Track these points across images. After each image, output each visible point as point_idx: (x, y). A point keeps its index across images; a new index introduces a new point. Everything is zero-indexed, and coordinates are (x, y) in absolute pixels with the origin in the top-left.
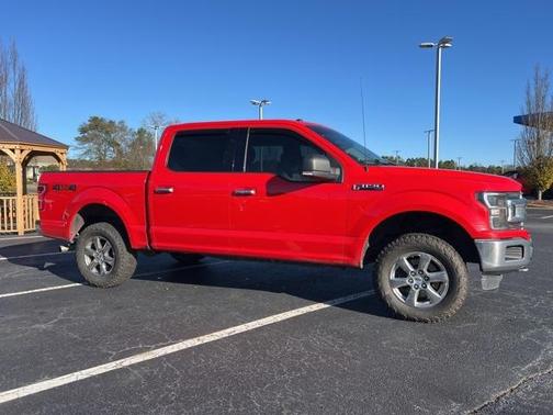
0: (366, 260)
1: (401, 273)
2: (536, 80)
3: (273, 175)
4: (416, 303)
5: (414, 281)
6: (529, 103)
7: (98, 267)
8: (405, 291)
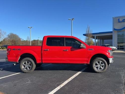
0: (90, 63)
1: (96, 64)
2: (88, 28)
3: (72, 47)
4: (99, 70)
5: (99, 66)
6: (87, 32)
7: (26, 68)
8: (97, 68)
